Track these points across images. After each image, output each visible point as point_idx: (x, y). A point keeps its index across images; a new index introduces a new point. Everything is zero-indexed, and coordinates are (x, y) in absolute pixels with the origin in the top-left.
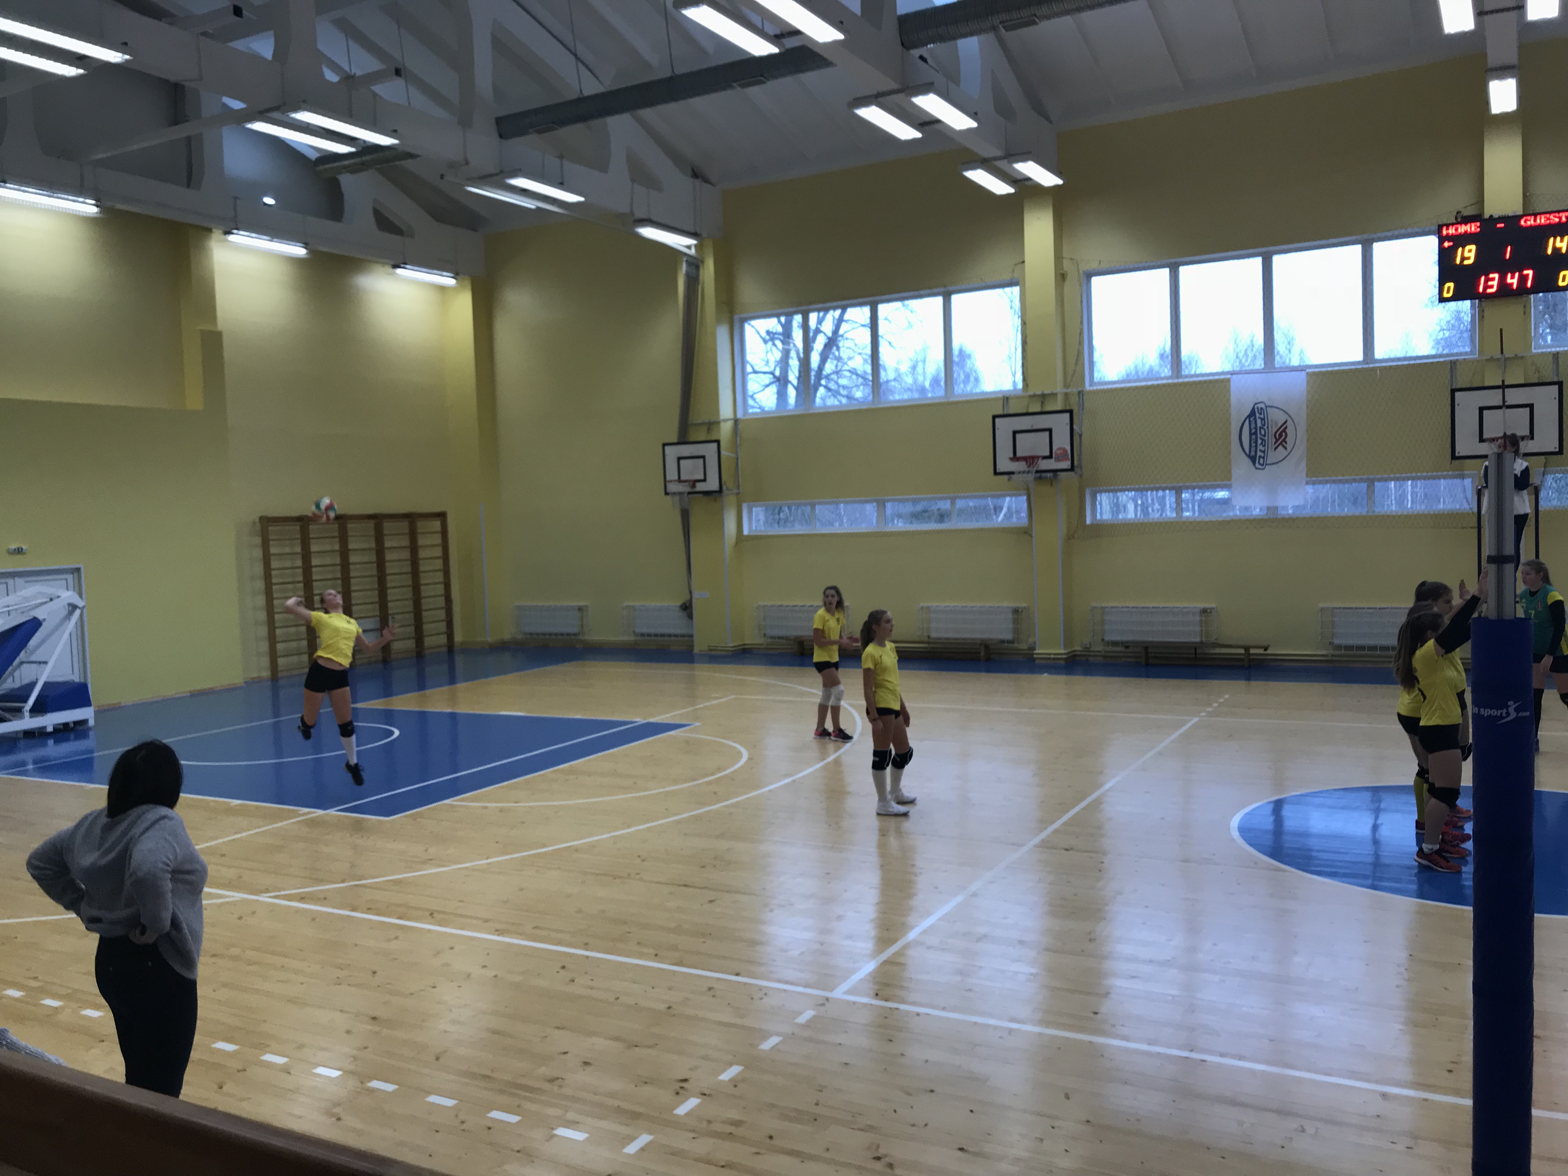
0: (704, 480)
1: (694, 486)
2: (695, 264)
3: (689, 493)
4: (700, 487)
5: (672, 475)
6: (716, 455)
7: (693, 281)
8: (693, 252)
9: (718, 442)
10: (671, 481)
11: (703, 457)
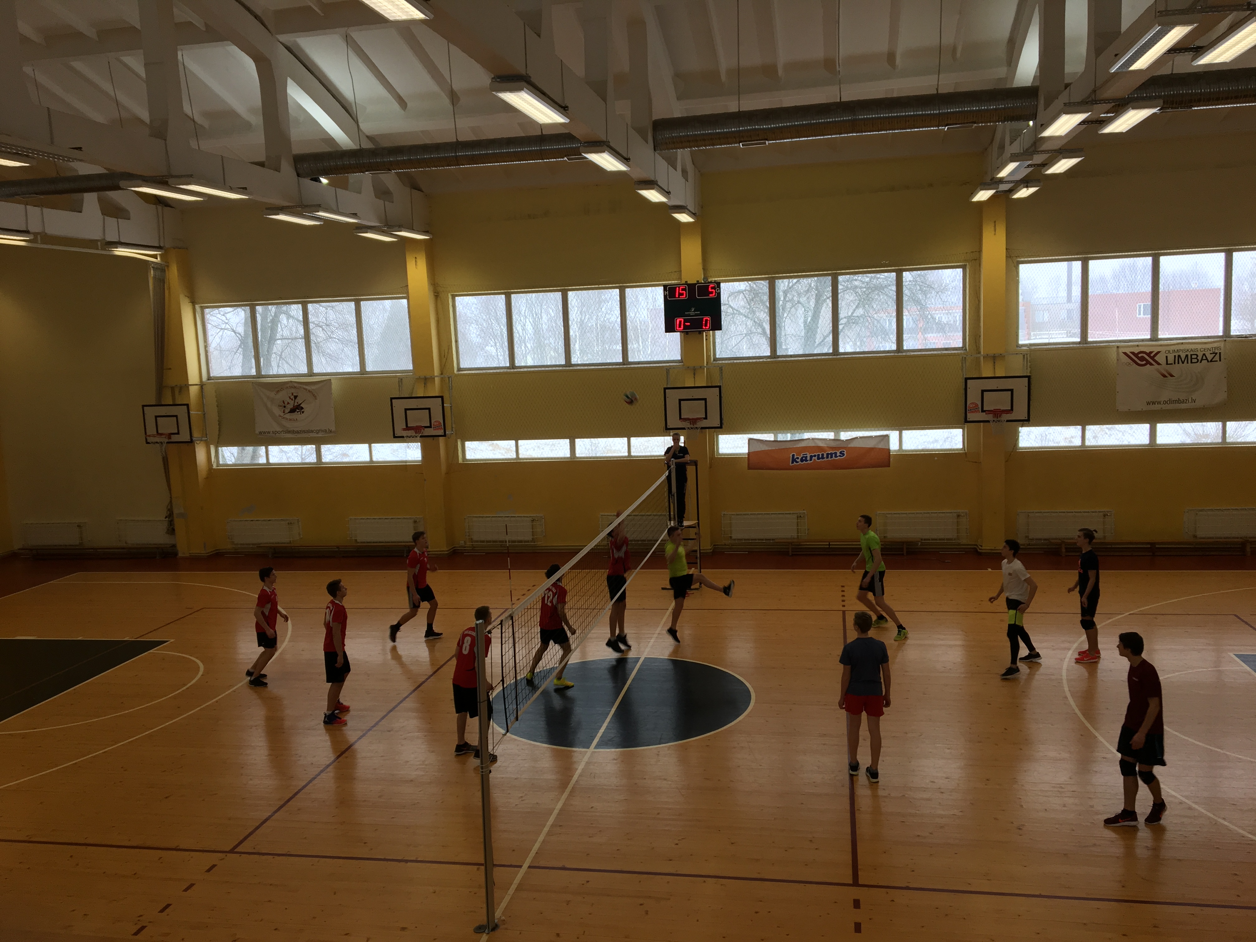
0: (178, 433)
1: (170, 438)
2: (161, 269)
3: (168, 443)
4: (175, 438)
5: (151, 430)
6: (187, 415)
7: (161, 282)
8: (159, 259)
9: (187, 405)
10: (149, 436)
11: (176, 416)
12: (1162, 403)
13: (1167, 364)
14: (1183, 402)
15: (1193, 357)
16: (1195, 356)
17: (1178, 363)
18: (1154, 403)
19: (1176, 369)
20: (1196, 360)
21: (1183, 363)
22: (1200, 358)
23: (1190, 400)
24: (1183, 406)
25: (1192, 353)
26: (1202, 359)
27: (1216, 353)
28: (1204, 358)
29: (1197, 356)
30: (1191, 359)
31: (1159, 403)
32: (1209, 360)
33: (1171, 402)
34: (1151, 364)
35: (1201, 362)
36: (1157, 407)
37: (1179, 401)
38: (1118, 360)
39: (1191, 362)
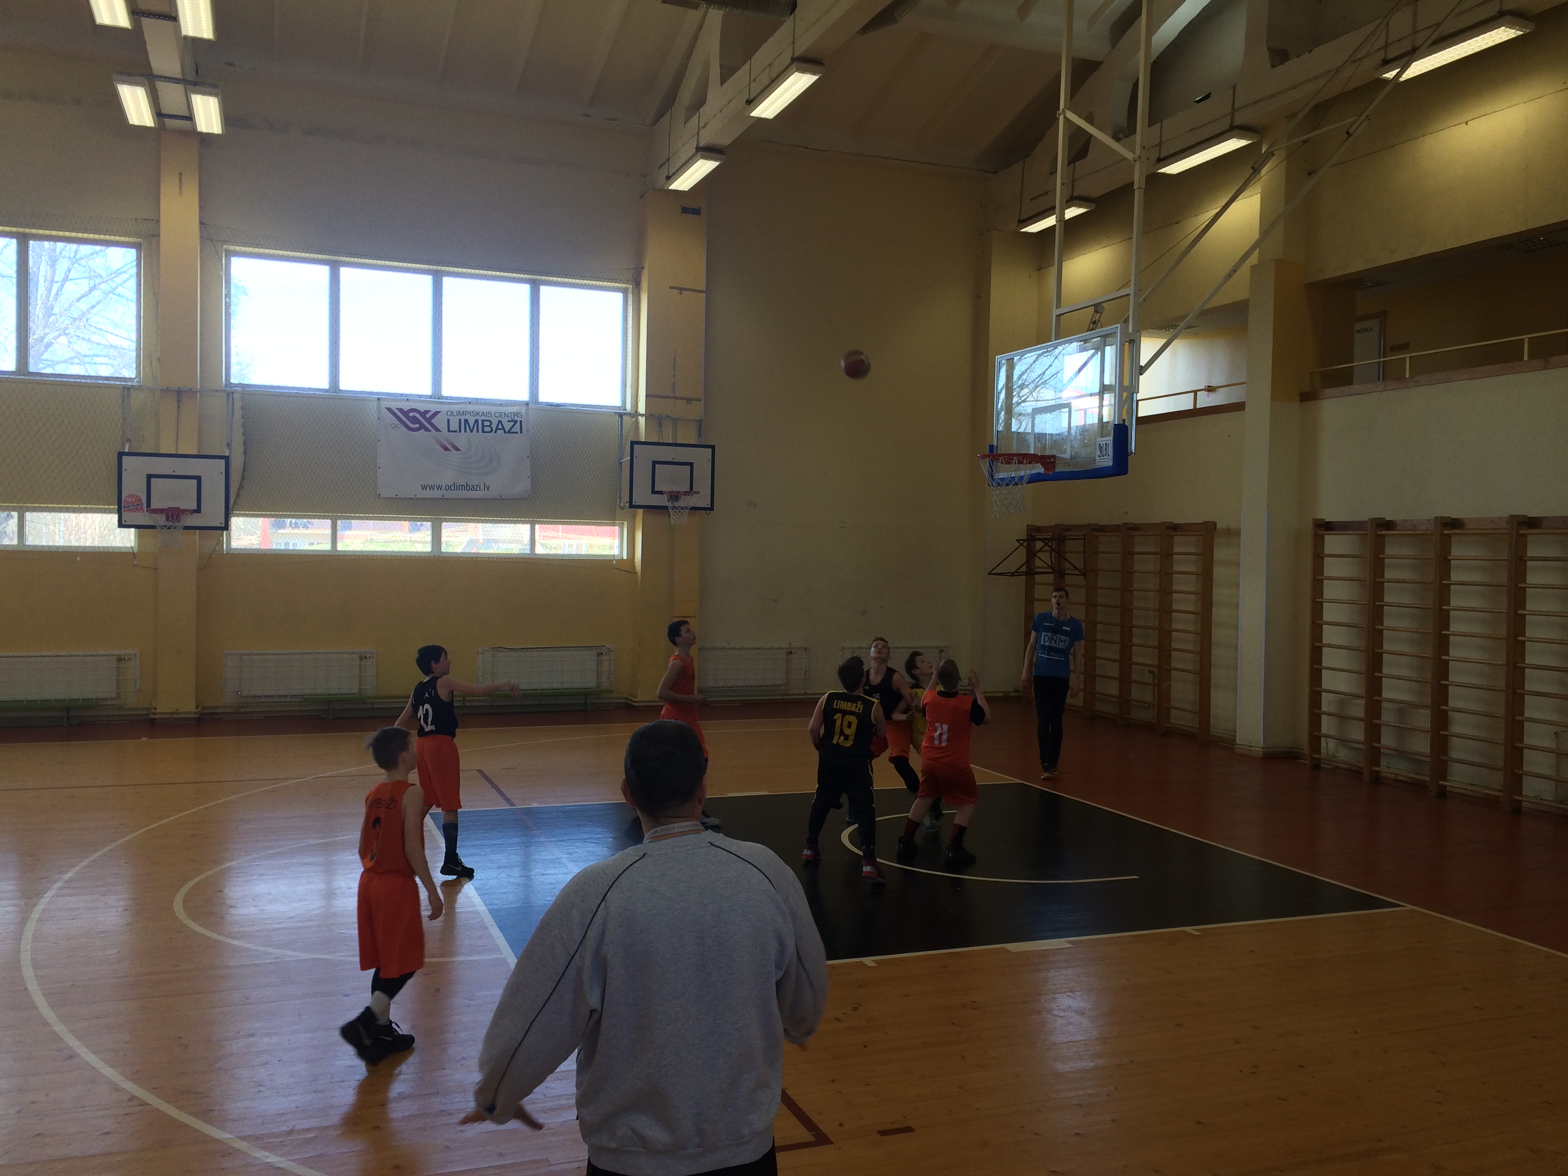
12: (443, 488)
13: (449, 431)
14: (473, 489)
15: (486, 423)
16: (488, 423)
17: (465, 431)
18: (432, 488)
19: (461, 440)
20: (489, 429)
21: (472, 431)
22: (494, 427)
23: (482, 488)
24: (473, 494)
25: (484, 418)
26: (497, 429)
27: (517, 421)
28: (500, 427)
29: (491, 423)
30: (483, 426)
31: (439, 488)
32: (507, 430)
33: (456, 487)
34: (427, 430)
35: (495, 432)
36: (436, 494)
37: (466, 487)
38: (379, 418)
39: (483, 431)
